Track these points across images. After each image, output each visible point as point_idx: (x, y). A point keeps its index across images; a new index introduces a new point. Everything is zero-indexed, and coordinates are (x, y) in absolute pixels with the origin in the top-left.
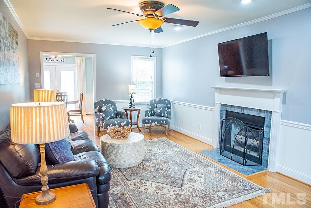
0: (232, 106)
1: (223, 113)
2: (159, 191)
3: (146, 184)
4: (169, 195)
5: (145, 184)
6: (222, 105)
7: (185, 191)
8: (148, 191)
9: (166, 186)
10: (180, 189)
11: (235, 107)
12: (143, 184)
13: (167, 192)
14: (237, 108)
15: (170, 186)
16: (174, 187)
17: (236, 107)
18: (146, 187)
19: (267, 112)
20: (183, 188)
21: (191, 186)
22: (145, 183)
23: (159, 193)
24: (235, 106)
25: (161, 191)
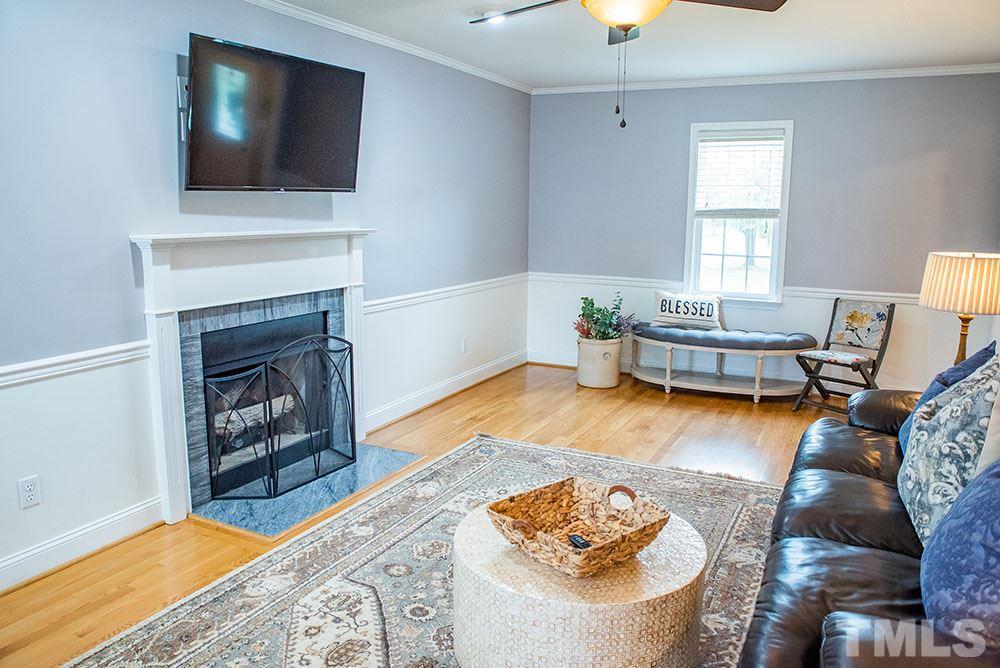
0: (227, 309)
1: (194, 350)
6: (183, 316)
11: (239, 307)
14: (248, 310)
17: (244, 307)
19: (331, 293)
24: (240, 304)
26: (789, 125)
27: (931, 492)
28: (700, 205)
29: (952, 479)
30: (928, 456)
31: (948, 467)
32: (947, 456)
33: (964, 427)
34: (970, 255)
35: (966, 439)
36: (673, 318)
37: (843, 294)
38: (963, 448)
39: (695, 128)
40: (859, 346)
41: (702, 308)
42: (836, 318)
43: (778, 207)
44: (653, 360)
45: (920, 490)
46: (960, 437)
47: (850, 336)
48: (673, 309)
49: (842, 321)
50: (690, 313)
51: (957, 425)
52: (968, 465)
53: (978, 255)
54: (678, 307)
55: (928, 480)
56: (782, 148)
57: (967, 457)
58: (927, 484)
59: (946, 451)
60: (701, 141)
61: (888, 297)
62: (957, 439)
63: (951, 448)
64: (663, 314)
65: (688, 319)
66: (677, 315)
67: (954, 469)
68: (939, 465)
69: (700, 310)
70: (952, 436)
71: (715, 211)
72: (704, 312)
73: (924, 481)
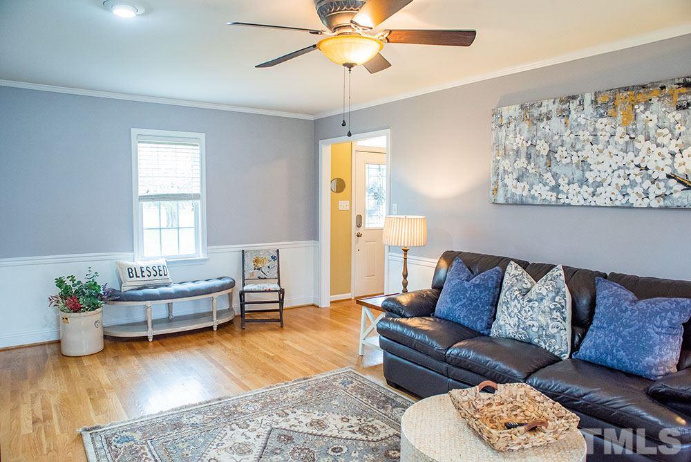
2: (319, 418)
3: (350, 431)
4: (299, 412)
5: (352, 429)
7: (264, 422)
8: (340, 416)
9: (306, 429)
10: (274, 426)
12: (356, 429)
13: (302, 418)
15: (296, 429)
16: (288, 428)
18: (348, 424)
20: (269, 428)
21: (249, 434)
22: (353, 432)
23: (319, 415)
25: (314, 418)
26: (202, 136)
27: (550, 329)
28: (142, 192)
29: (559, 319)
30: (543, 312)
31: (556, 314)
32: (554, 309)
33: (557, 294)
34: (403, 217)
35: (560, 299)
36: (139, 282)
37: (246, 247)
38: (560, 303)
39: (135, 131)
40: (265, 278)
41: (160, 271)
42: (246, 263)
43: (199, 192)
44: (114, 319)
45: (544, 329)
46: (557, 299)
47: (258, 273)
48: (139, 274)
49: (250, 264)
50: (152, 275)
51: (554, 294)
52: (564, 310)
53: (408, 217)
54: (142, 272)
55: (547, 323)
56: (199, 151)
57: (562, 306)
58: (548, 325)
59: (553, 307)
60: (139, 142)
61: (271, 246)
62: (556, 300)
63: (555, 305)
64: (131, 279)
65: (152, 280)
66: (144, 279)
67: (559, 314)
68: (552, 314)
69: (159, 272)
70: (553, 299)
71: (155, 196)
72: (162, 273)
73: (545, 324)
